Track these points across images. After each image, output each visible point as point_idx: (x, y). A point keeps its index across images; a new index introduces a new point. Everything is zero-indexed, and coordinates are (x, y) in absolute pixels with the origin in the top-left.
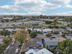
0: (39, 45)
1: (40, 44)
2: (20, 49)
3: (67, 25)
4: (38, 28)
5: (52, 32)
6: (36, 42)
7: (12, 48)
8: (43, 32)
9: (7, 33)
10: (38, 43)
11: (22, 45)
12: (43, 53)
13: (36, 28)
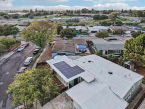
0: (80, 51)
1: (82, 50)
2: (37, 58)
3: (140, 21)
4: (77, 25)
5: (109, 30)
6: (74, 45)
7: (19, 56)
8: (89, 32)
9: (11, 30)
10: (78, 47)
11: (41, 52)
12: (90, 62)
13: (75, 26)
